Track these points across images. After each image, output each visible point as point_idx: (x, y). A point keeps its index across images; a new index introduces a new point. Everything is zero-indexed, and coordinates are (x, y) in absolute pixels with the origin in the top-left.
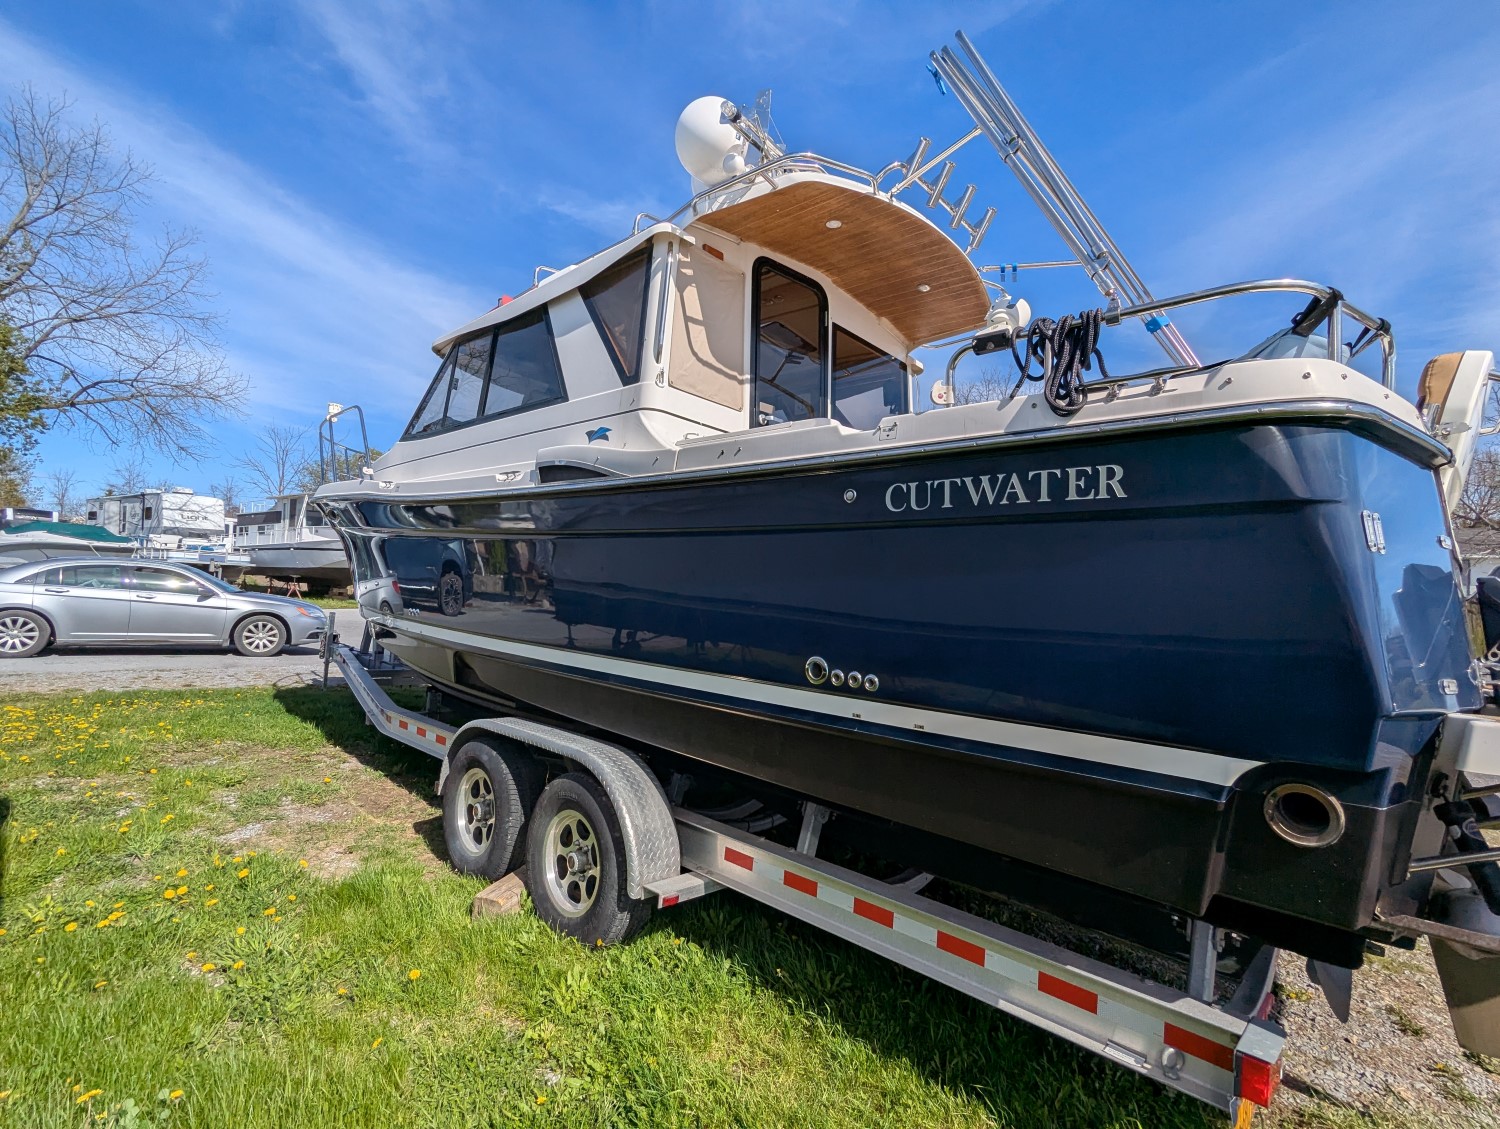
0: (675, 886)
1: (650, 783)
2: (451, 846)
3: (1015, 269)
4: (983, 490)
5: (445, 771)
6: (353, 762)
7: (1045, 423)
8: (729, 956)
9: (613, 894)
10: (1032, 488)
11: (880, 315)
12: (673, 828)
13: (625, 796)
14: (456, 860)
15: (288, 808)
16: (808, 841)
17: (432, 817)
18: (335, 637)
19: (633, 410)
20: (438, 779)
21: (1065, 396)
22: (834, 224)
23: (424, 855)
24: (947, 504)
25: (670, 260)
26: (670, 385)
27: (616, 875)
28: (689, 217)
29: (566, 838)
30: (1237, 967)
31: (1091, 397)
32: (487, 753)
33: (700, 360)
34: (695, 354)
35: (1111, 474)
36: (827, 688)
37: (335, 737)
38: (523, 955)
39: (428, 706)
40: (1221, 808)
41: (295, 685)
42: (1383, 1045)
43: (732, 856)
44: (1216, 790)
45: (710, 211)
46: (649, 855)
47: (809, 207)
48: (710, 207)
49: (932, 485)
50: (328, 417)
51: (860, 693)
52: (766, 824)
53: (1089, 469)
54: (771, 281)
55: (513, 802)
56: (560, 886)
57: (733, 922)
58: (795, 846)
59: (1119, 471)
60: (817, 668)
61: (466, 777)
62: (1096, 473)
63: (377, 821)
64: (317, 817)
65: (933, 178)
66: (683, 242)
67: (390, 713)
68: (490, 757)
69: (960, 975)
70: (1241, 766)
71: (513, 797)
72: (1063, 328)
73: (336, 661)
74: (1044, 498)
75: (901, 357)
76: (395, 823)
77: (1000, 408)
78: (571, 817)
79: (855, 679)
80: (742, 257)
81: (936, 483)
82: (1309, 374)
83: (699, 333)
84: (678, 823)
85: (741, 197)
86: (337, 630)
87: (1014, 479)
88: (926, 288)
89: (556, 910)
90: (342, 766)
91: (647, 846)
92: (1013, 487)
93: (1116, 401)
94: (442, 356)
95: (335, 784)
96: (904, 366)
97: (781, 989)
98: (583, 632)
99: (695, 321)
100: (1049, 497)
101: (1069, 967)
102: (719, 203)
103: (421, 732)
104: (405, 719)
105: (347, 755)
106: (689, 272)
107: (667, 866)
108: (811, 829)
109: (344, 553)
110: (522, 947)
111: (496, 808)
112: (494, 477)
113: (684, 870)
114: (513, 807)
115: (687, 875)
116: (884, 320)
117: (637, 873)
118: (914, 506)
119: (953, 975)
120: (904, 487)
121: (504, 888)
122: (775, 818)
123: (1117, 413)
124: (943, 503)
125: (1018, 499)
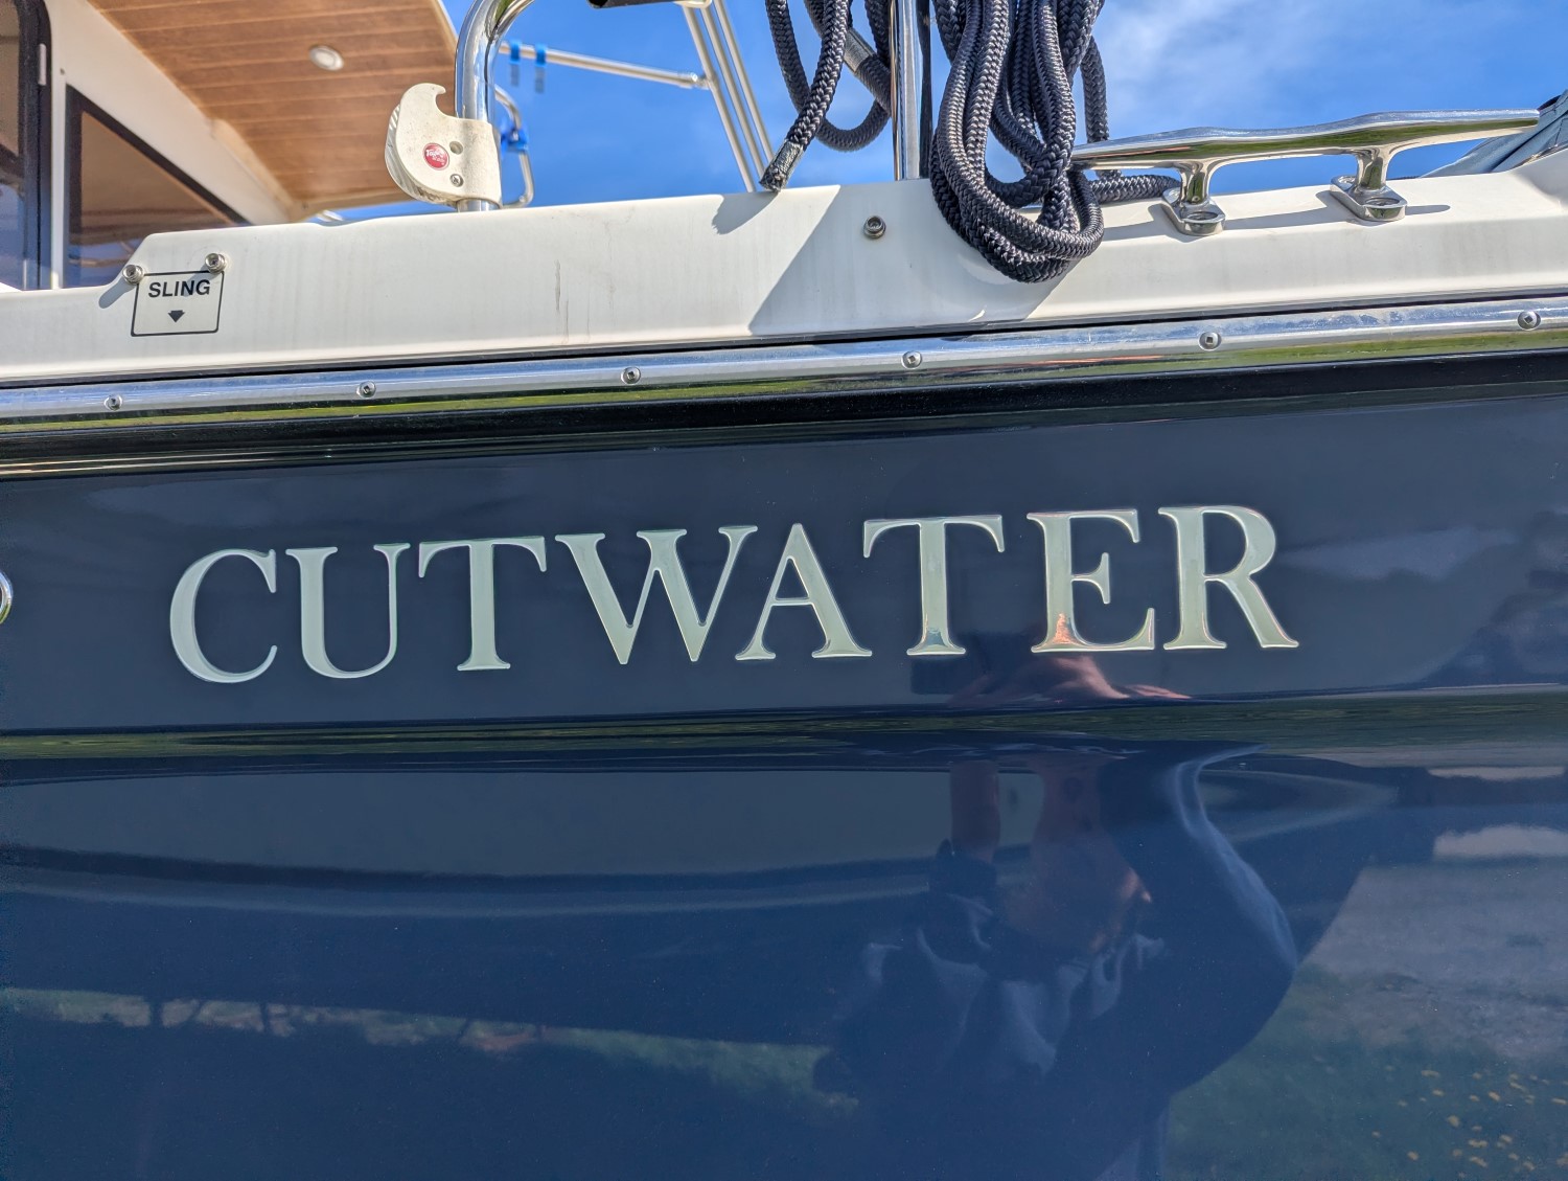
3: (541, 58)
4: (648, 594)
10: (881, 595)
11: (214, 113)
24: (484, 656)
31: (1109, 213)
35: (1223, 547)
49: (408, 560)
53: (1128, 520)
59: (1259, 538)
62: (1161, 536)
74: (936, 639)
77: (723, 228)
81: (428, 551)
87: (799, 550)
88: (330, 60)
92: (792, 586)
100: (958, 636)
118: (315, 654)
120: (267, 564)
123: (1225, 282)
124: (465, 653)
125: (819, 639)
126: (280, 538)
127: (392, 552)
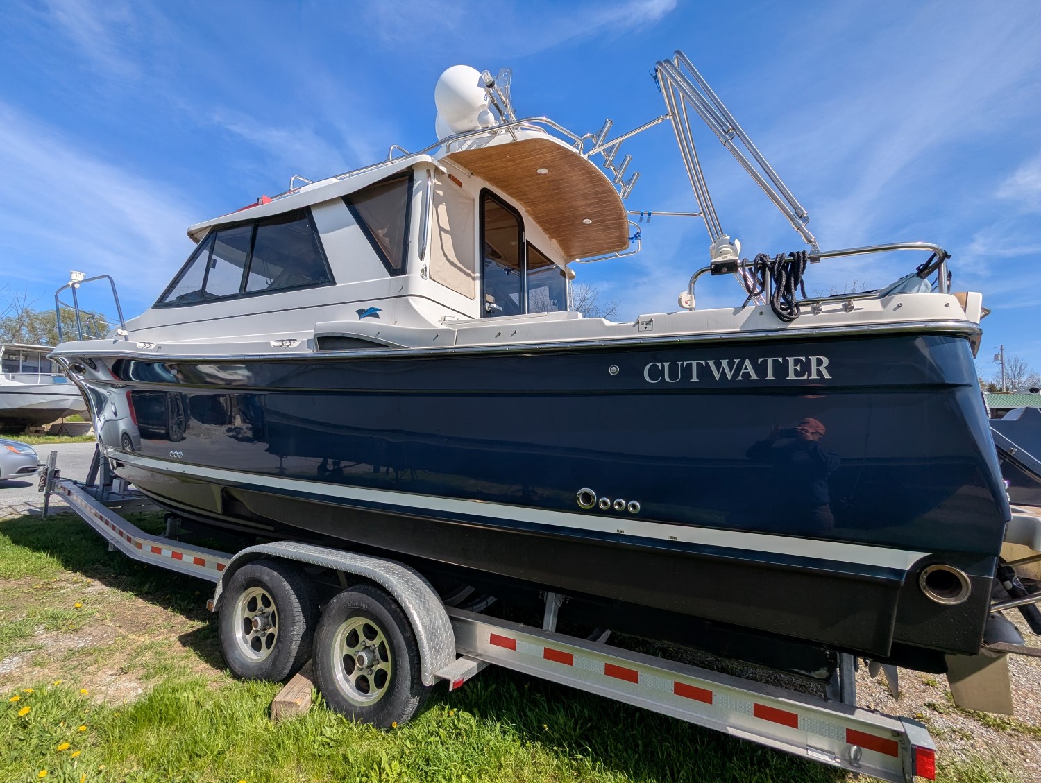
0: (458, 671)
1: (428, 590)
2: (230, 656)
4: (722, 370)
5: (219, 591)
6: (97, 587)
7: (769, 325)
8: (499, 719)
9: (406, 683)
10: (761, 370)
11: (551, 237)
12: (449, 624)
13: (414, 603)
14: (237, 668)
15: (42, 637)
16: (550, 621)
17: (193, 629)
18: (57, 472)
19: (403, 295)
20: (212, 597)
21: (786, 311)
22: (543, 171)
23: (197, 667)
24: (695, 379)
25: (430, 184)
26: (431, 278)
27: (409, 667)
28: (442, 152)
29: (352, 639)
30: (828, 674)
31: (803, 309)
32: (269, 574)
33: (448, 260)
34: (445, 255)
35: (820, 363)
36: (596, 511)
37: (72, 563)
38: (331, 747)
39: (168, 530)
40: (902, 584)
41: (11, 517)
43: (495, 640)
44: (898, 573)
45: (460, 150)
46: (436, 649)
47: (532, 156)
48: (460, 147)
49: (682, 365)
50: (71, 283)
51: (625, 515)
53: (803, 359)
54: (490, 205)
55: (296, 614)
56: (347, 681)
57: (489, 689)
58: (541, 626)
59: (826, 361)
60: (587, 497)
61: (244, 595)
62: (809, 361)
63: (141, 639)
64: (78, 642)
66: (436, 169)
67: (139, 540)
68: (272, 577)
69: (693, 712)
71: (296, 609)
72: (780, 262)
73: (58, 494)
74: (770, 376)
75: (562, 267)
76: (161, 638)
77: (735, 313)
78: (358, 623)
79: (620, 504)
80: (474, 186)
81: (685, 363)
82: (948, 304)
83: (447, 239)
84: (452, 619)
85: (487, 143)
86: (58, 466)
87: (747, 363)
88: (588, 222)
89: (347, 702)
90: (88, 590)
91: (434, 641)
92: (746, 368)
93: (821, 314)
94: (196, 240)
95: (86, 609)
96: (563, 273)
99: (446, 231)
100: (774, 376)
101: (780, 699)
102: (467, 145)
103: (157, 550)
104: (158, 545)
105: (89, 580)
106: (441, 193)
107: (448, 654)
108: (552, 612)
109: (81, 399)
110: (327, 740)
111: (281, 617)
112: (269, 343)
113: (458, 656)
114: (297, 618)
115: (460, 659)
116: (554, 240)
117: (429, 665)
118: (667, 379)
119: (689, 713)
120: (659, 365)
121: (296, 689)
122: (488, 600)
123: (821, 322)
124: (691, 378)
125: (751, 377)
126: (661, 361)
127: (679, 363)
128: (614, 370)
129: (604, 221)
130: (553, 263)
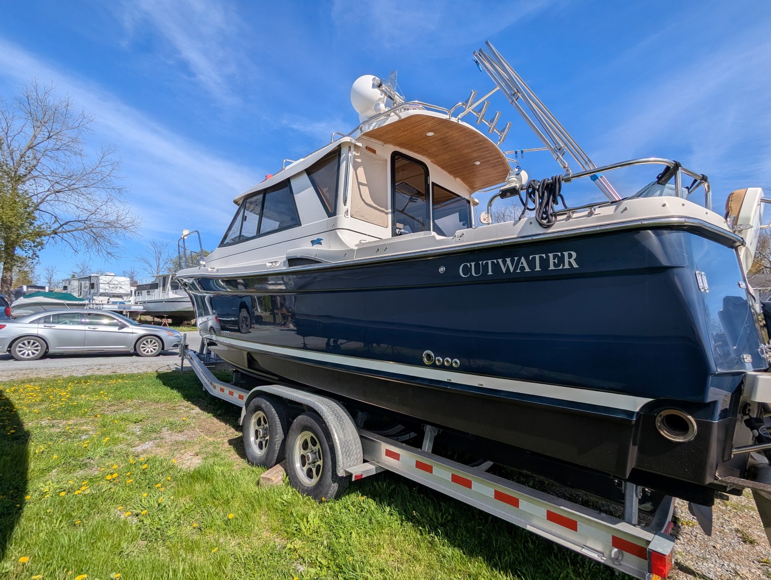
0: (361, 469)
1: (347, 417)
2: (247, 451)
3: (522, 152)
4: (507, 265)
5: (244, 413)
6: (197, 410)
7: (537, 232)
8: (389, 505)
9: (329, 474)
10: (531, 264)
11: (455, 177)
12: (359, 440)
13: (334, 424)
14: (250, 458)
15: (166, 433)
16: (427, 445)
17: (237, 437)
18: (187, 346)
19: (333, 229)
20: (240, 417)
21: (546, 218)
22: (430, 134)
23: (233, 456)
24: (490, 273)
25: (350, 155)
26: (351, 217)
27: (331, 464)
28: (358, 134)
29: (305, 446)
31: (559, 218)
32: (265, 403)
33: (366, 203)
34: (363, 200)
35: (570, 256)
36: (434, 366)
37: (187, 397)
38: (285, 506)
39: (234, 381)
40: (634, 423)
41: (166, 371)
42: (733, 549)
43: (389, 453)
44: (630, 414)
45: (369, 130)
46: (347, 453)
47: (418, 126)
48: (369, 128)
49: (482, 263)
50: (182, 237)
51: (450, 368)
52: (407, 437)
53: (559, 254)
54: (400, 163)
55: (278, 428)
56: (303, 470)
57: (391, 488)
58: (421, 447)
59: (574, 254)
60: (429, 356)
61: (254, 416)
62: (563, 255)
63: (210, 439)
64: (180, 437)
65: (479, 110)
66: (356, 146)
67: (215, 384)
68: (266, 405)
69: (506, 512)
70: (643, 401)
71: (278, 425)
72: (543, 184)
73: (187, 358)
74: (538, 269)
75: (467, 197)
76: (219, 440)
77: (514, 225)
78: (308, 435)
79: (448, 361)
80: (385, 152)
81: (484, 262)
82: (665, 204)
83: (365, 191)
84: (361, 437)
85: (384, 123)
86: (187, 342)
87: (523, 259)
88: (478, 163)
89: (301, 483)
90: (192, 411)
91: (346, 449)
92: (522, 264)
93: (571, 220)
94: (238, 205)
95: (188, 421)
96: (469, 202)
97: (416, 522)
98: (311, 340)
99: (363, 184)
100: (540, 268)
101: (562, 507)
102: (373, 126)
103: (231, 393)
104: (223, 387)
105: (194, 406)
106: (359, 160)
107: (356, 459)
108: (429, 439)
109: (191, 303)
110: (284, 502)
111: (270, 431)
112: (265, 264)
113: (365, 461)
114: (278, 431)
115: (366, 464)
116: (458, 179)
117: (341, 463)
118: (474, 274)
119: (503, 513)
120: (469, 264)
121: (274, 472)
122: (411, 434)
123: (570, 226)
124: (488, 273)
125: (525, 269)
126: (469, 262)
127: (481, 262)
128: (442, 269)
129: (489, 161)
130: (459, 196)
